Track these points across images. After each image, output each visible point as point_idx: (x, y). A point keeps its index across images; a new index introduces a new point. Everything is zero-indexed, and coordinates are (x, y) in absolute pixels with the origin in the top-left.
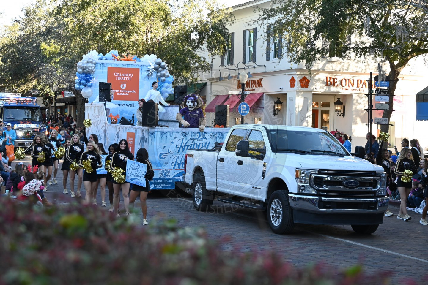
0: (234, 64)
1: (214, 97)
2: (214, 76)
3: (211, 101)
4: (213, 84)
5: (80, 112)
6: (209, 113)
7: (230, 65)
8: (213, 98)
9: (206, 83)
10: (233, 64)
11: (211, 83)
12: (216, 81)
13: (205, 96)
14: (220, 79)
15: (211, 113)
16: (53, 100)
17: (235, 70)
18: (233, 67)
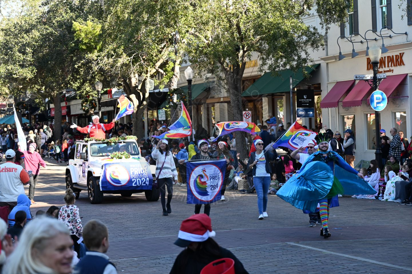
0: (360, 33)
1: (333, 85)
2: (331, 54)
3: (329, 91)
4: (329, 65)
5: (137, 118)
6: (327, 109)
7: (353, 35)
8: (331, 87)
9: (319, 65)
10: (358, 34)
11: (327, 64)
12: (334, 60)
13: (320, 84)
14: (341, 57)
15: (330, 109)
16: (95, 104)
17: (362, 42)
18: (358, 38)
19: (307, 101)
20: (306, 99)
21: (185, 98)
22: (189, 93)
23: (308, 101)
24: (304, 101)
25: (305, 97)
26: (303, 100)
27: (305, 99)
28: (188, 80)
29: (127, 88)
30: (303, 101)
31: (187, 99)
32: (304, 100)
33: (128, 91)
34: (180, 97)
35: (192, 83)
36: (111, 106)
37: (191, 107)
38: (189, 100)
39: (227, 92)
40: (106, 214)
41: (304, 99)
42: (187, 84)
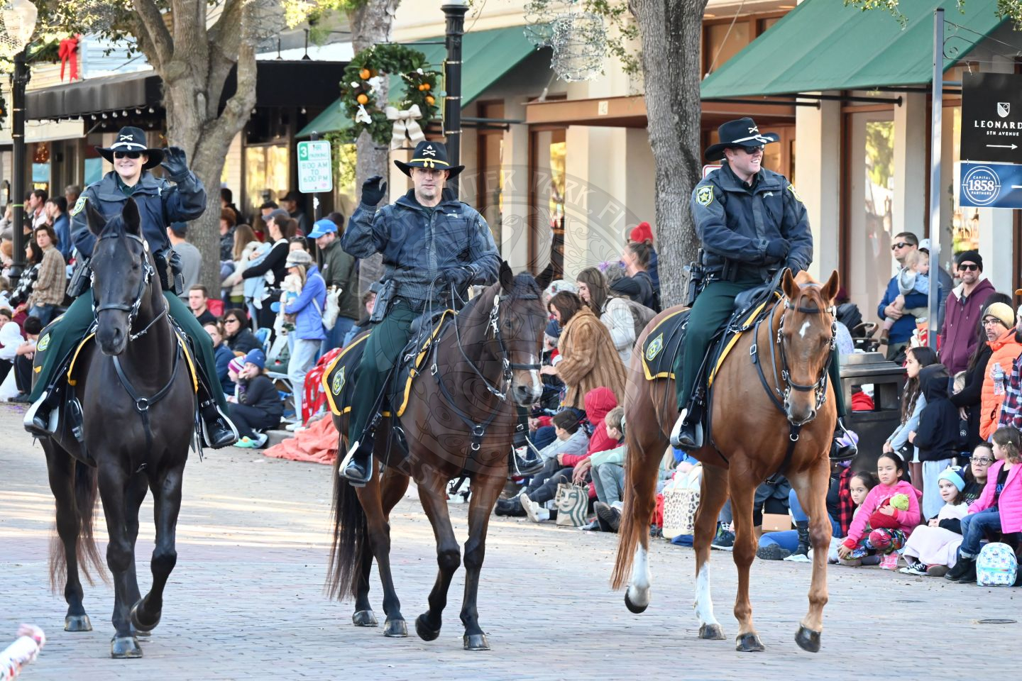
19: (1009, 130)
20: (1007, 119)
21: (428, 93)
22: (447, 67)
23: (1016, 130)
24: (998, 130)
25: (1003, 112)
26: (990, 124)
27: (1002, 120)
28: (448, 9)
29: (152, 35)
30: (993, 129)
31: (439, 96)
32: (998, 125)
33: (159, 49)
34: (406, 87)
35: (467, 26)
36: (75, 118)
37: (457, 136)
38: (448, 102)
39: (631, 69)
40: (41, 615)
41: (997, 118)
42: (441, 30)
